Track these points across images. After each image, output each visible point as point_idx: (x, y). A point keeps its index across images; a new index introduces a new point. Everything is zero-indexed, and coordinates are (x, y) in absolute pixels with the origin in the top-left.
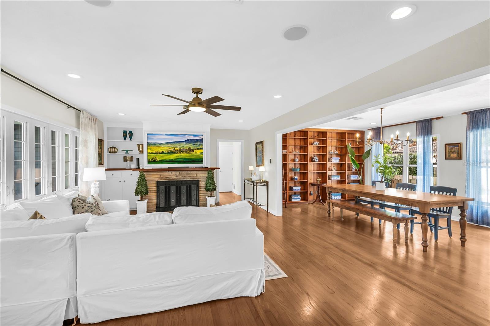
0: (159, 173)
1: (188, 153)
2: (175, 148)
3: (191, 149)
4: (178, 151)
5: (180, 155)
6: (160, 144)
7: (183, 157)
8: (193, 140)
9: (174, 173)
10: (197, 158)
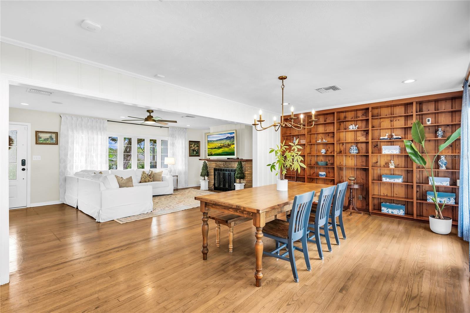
0: (215, 163)
1: (228, 148)
2: (222, 144)
3: (229, 144)
4: (223, 146)
5: (224, 149)
6: (214, 141)
7: (225, 151)
8: (230, 137)
9: (222, 163)
10: (232, 151)
